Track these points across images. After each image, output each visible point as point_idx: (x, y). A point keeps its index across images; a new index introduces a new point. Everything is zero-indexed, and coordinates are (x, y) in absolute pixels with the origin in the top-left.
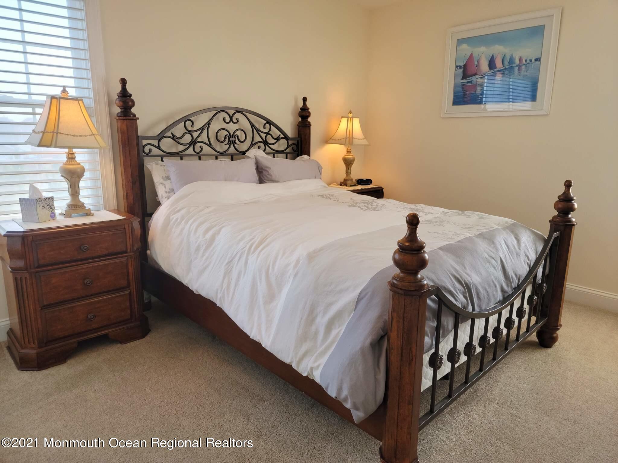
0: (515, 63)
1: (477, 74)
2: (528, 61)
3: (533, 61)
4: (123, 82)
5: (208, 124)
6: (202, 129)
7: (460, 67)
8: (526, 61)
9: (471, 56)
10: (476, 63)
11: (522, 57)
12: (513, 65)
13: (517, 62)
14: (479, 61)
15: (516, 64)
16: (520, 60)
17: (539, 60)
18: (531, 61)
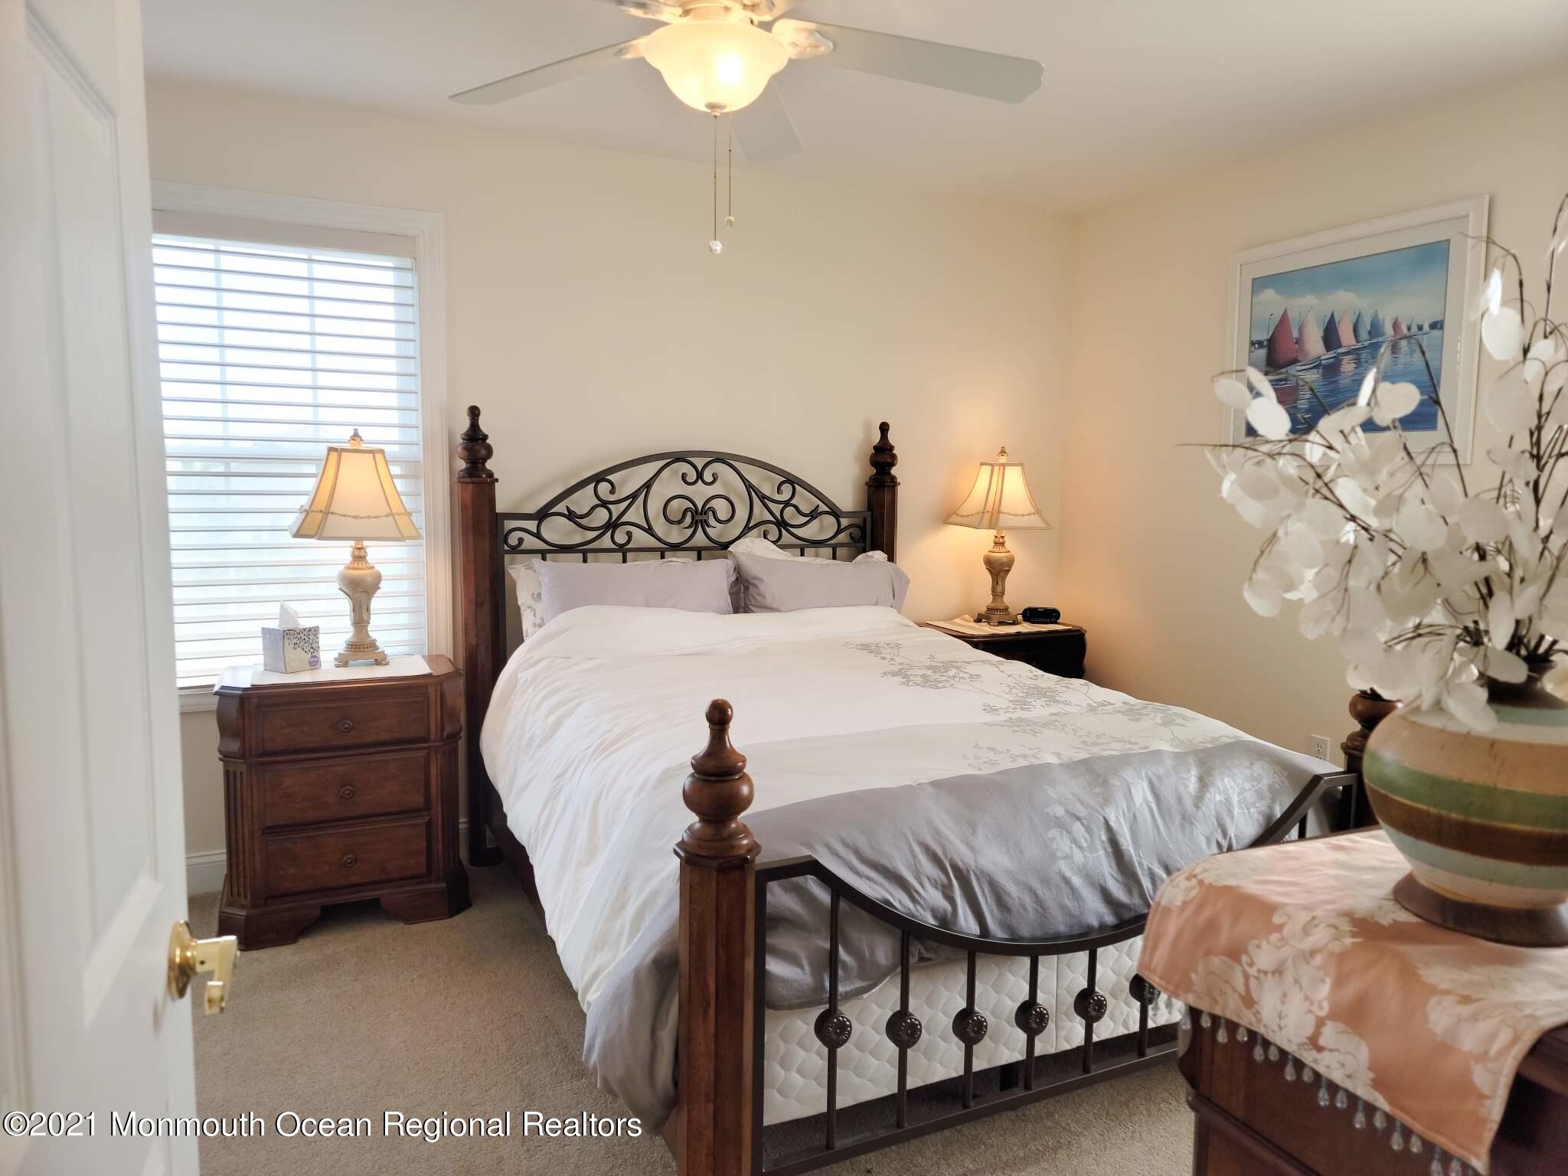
0: (1384, 334)
1: (1298, 361)
2: (1414, 329)
3: (1426, 328)
4: (474, 412)
5: (648, 486)
6: (634, 496)
7: (1260, 344)
8: (1409, 329)
9: (1284, 319)
10: (1295, 334)
11: (1400, 319)
12: (1380, 339)
13: (1389, 330)
14: (1301, 331)
15: (1385, 337)
16: (1396, 326)
17: (1439, 326)
18: (1420, 328)
